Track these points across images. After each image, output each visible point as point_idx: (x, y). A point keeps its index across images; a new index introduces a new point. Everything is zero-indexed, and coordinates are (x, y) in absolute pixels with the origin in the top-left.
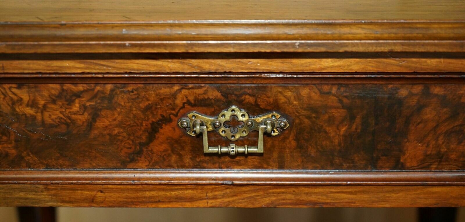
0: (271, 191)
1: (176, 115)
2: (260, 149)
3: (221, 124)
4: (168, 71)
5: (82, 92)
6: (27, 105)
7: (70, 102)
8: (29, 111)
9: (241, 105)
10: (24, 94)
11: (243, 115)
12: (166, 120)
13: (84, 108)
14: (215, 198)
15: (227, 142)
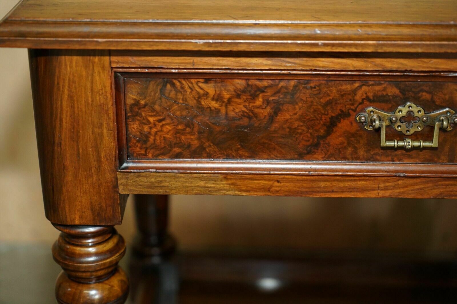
0: (440, 183)
1: (355, 111)
2: (434, 144)
3: (397, 119)
4: (352, 69)
5: (266, 87)
6: (213, 99)
7: (254, 97)
8: (214, 104)
9: (417, 101)
10: (210, 89)
11: (419, 111)
12: (344, 115)
13: (267, 102)
14: (386, 189)
15: (402, 137)
